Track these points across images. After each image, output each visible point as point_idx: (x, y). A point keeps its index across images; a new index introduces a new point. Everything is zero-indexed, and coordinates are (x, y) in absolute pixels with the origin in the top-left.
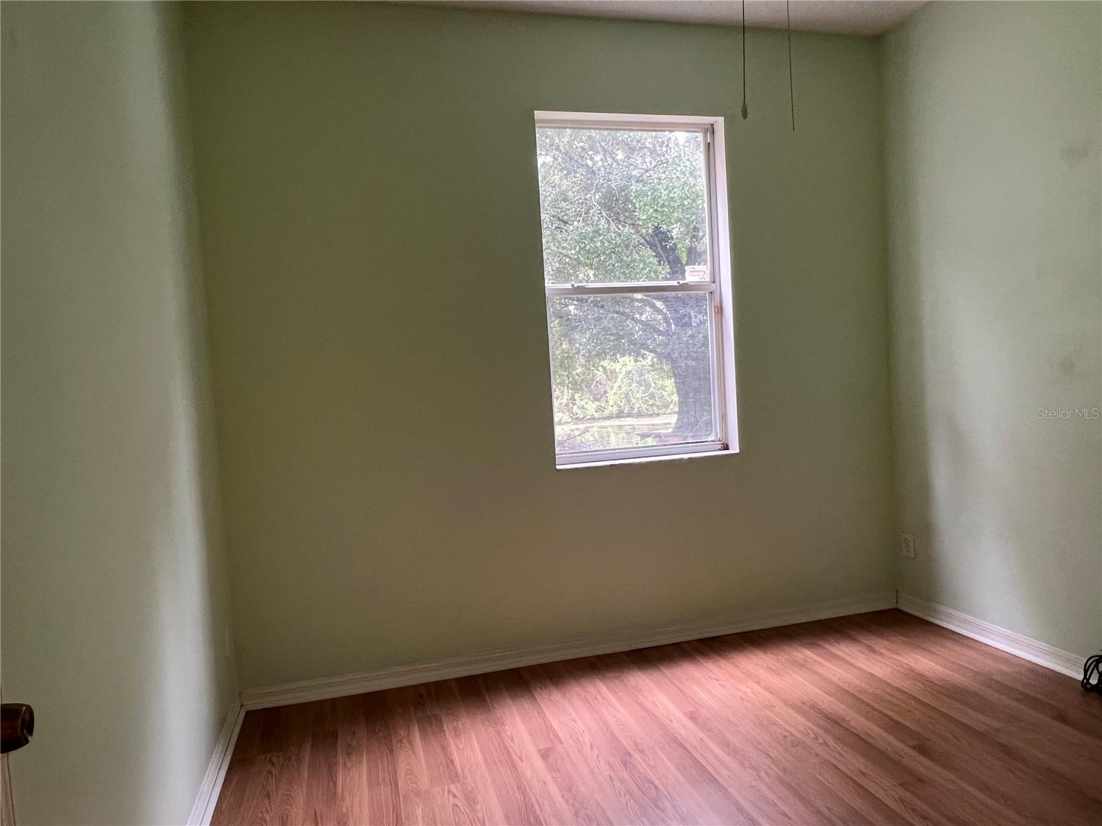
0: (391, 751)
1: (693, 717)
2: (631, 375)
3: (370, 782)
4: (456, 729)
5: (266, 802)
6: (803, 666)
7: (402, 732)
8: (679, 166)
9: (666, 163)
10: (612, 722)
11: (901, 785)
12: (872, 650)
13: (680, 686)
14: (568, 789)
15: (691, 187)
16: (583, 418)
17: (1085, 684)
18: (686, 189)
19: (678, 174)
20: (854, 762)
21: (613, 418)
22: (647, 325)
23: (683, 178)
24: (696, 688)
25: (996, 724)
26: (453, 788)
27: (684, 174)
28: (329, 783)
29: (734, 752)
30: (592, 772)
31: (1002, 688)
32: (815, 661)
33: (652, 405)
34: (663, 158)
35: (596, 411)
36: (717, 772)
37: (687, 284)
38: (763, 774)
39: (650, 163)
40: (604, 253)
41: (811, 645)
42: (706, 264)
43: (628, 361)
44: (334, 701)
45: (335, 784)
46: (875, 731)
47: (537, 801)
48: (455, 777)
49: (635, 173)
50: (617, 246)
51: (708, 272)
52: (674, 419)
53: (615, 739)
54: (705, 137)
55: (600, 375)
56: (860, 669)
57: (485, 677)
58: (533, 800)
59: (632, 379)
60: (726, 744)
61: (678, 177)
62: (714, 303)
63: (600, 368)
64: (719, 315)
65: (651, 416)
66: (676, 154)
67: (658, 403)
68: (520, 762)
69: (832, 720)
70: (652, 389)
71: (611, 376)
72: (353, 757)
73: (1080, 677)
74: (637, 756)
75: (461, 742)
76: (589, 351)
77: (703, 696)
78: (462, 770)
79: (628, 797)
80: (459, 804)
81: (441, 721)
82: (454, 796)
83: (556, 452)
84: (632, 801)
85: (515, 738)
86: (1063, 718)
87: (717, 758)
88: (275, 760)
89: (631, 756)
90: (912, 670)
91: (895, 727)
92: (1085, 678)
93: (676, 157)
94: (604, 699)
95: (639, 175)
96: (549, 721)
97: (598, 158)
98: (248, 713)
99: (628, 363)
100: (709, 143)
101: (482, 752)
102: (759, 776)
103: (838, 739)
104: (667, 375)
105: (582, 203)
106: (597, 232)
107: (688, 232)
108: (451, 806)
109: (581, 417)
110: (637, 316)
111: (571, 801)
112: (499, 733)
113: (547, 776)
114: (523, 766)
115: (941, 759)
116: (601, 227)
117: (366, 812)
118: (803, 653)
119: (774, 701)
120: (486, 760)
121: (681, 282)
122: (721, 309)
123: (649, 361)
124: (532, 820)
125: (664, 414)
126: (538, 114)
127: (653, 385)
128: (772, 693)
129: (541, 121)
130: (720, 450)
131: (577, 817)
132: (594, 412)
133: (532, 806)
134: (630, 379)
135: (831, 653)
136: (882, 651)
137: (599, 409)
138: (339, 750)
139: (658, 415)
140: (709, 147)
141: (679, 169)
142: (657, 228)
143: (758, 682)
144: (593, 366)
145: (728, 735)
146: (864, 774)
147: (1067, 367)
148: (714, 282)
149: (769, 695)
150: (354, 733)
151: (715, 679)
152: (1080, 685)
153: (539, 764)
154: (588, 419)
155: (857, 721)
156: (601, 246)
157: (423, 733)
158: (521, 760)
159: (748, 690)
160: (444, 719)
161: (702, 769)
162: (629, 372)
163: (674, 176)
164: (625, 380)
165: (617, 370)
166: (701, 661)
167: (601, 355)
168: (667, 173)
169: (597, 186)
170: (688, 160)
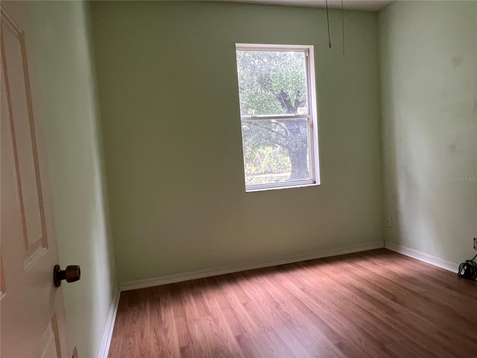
0: (182, 305)
1: (303, 290)
2: (271, 155)
3: (175, 317)
4: (208, 296)
5: (134, 324)
6: (347, 270)
7: (186, 298)
8: (291, 64)
9: (286, 63)
10: (271, 293)
11: (387, 313)
12: (374, 264)
13: (297, 278)
14: (255, 317)
15: (296, 73)
16: (249, 174)
17: (459, 275)
18: (294, 74)
19: (290, 68)
20: (367, 305)
21: (262, 174)
22: (277, 133)
23: (293, 69)
24: (304, 279)
25: (424, 290)
26: (209, 317)
27: (293, 68)
28: (158, 318)
29: (320, 302)
30: (264, 311)
31: (426, 277)
32: (352, 268)
33: (279, 168)
34: (284, 61)
35: (255, 171)
36: (314, 310)
37: (298, 115)
38: (332, 310)
39: (279, 63)
40: (260, 103)
41: (350, 262)
42: (306, 107)
43: (269, 149)
44: (157, 287)
45: (161, 317)
46: (375, 293)
47: (243, 321)
48: (209, 314)
49: (272, 68)
50: (265, 100)
51: (307, 110)
52: (289, 174)
53: (272, 298)
54: (306, 54)
55: (257, 155)
56: (370, 271)
57: (218, 277)
58: (241, 321)
59: (271, 157)
60: (317, 300)
61: (290, 69)
62: (310, 123)
63: (257, 152)
64: (312, 128)
65: (279, 173)
66: (290, 60)
67: (282, 167)
68: (235, 308)
69: (359, 290)
70: (279, 162)
71: (262, 155)
72: (167, 308)
73: (457, 272)
74: (282, 305)
75: (210, 301)
76: (253, 145)
77: (307, 282)
78: (212, 312)
79: (279, 319)
80: (212, 323)
81: (201, 293)
82: (210, 321)
83: (246, 185)
84: (281, 321)
85: (232, 299)
86: (450, 287)
87: (314, 305)
88: (135, 309)
89: (279, 305)
90: (391, 271)
91: (383, 292)
92: (459, 272)
93: (290, 61)
94: (267, 284)
95: (274, 69)
96: (245, 293)
97: (256, 61)
98: (122, 292)
99: (270, 150)
100: (307, 57)
101: (219, 304)
102: (330, 311)
103: (361, 296)
104: (286, 155)
105: (250, 81)
106: (256, 93)
107: (295, 93)
108: (209, 325)
109: (249, 173)
110: (273, 129)
111: (256, 321)
112: (225, 298)
113: (246, 313)
114: (236, 309)
115: (402, 303)
116: (258, 91)
117: (175, 327)
118: (347, 265)
119: (335, 283)
120: (221, 307)
121: (296, 114)
122: (313, 125)
123: (278, 149)
124: (241, 328)
125: (285, 172)
126: (237, 45)
127: (280, 159)
128: (334, 280)
129: (239, 48)
130: (312, 183)
131: (259, 327)
132: (254, 172)
133: (241, 323)
134: (270, 157)
135: (358, 265)
136: (378, 264)
137: (257, 170)
138: (161, 305)
139: (282, 172)
140: (307, 58)
141: (291, 66)
142: (282, 91)
143: (329, 277)
144: (255, 151)
145: (318, 296)
146: (371, 309)
147: (453, 147)
148: (309, 114)
149: (333, 281)
150: (166, 299)
151: (311, 276)
152: (457, 275)
153: (243, 308)
154: (252, 175)
155: (369, 290)
156: (258, 100)
157: (195, 298)
158: (235, 307)
159: (325, 280)
160: (203, 292)
161: (307, 309)
162: (270, 154)
163: (289, 69)
164: (268, 158)
165: (265, 153)
166: (306, 269)
167: (258, 146)
168: (286, 67)
169: (256, 73)
170: (295, 62)
